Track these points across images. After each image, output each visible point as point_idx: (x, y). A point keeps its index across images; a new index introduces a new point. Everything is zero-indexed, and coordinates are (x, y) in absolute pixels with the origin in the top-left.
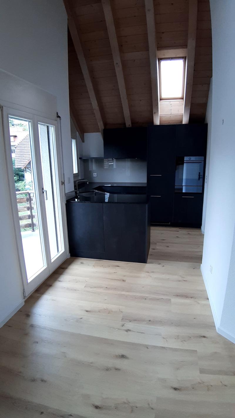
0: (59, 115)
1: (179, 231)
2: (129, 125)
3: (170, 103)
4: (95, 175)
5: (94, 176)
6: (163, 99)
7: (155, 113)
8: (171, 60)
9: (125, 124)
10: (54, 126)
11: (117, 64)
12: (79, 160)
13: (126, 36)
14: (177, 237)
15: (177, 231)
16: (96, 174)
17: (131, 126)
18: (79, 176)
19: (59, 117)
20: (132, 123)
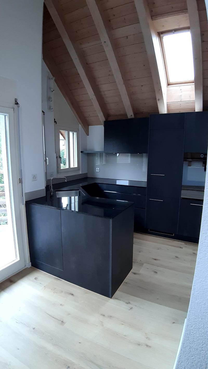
0: (18, 102)
1: (182, 248)
2: (131, 116)
3: (179, 87)
4: (97, 169)
5: (97, 171)
6: (171, 83)
7: (159, 100)
8: (174, 33)
9: (126, 115)
10: (8, 114)
11: (105, 42)
12: (81, 153)
13: (112, 8)
14: (177, 257)
15: (181, 248)
16: (99, 169)
17: (133, 116)
18: (79, 170)
19: (17, 104)
20: (135, 114)
